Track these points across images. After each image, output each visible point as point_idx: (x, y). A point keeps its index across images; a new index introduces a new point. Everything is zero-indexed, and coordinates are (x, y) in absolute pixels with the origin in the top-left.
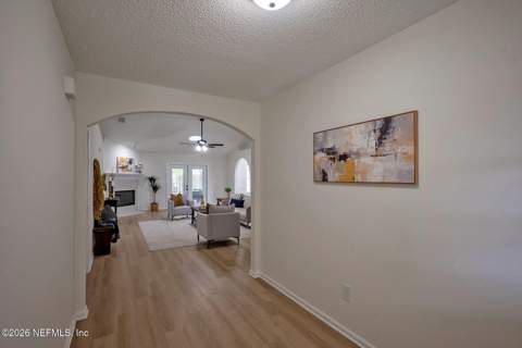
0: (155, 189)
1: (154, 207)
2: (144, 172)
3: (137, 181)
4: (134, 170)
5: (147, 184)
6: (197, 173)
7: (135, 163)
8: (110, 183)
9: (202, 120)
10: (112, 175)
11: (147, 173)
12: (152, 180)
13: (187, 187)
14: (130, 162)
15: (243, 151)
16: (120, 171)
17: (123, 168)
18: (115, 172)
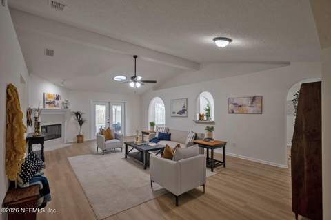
0: (81, 123)
1: (80, 139)
2: (70, 107)
3: (63, 116)
4: (61, 105)
5: (73, 119)
6: (117, 109)
7: (62, 99)
8: (36, 118)
9: (135, 57)
10: (38, 110)
11: (73, 108)
12: (78, 114)
13: (108, 121)
14: (57, 98)
15: (157, 92)
16: (47, 107)
17: (50, 103)
18: (41, 107)
